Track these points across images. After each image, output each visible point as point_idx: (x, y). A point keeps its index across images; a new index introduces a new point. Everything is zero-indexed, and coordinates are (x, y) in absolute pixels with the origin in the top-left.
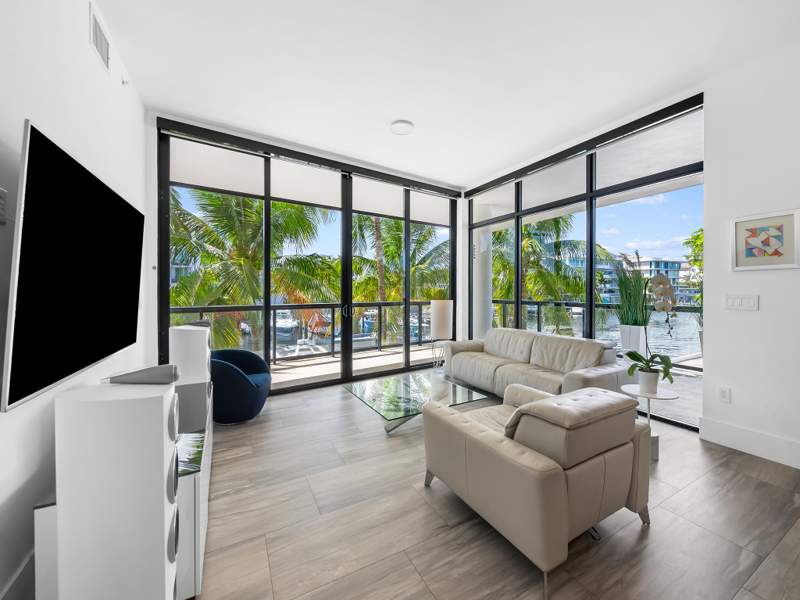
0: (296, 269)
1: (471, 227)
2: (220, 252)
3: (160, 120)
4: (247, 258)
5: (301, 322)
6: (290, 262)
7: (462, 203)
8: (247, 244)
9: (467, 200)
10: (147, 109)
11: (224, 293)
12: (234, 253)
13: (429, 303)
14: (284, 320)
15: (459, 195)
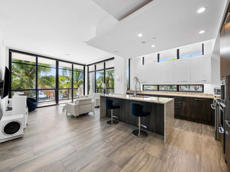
0: (45, 80)
1: (88, 72)
2: (19, 74)
3: (9, 49)
4: (28, 76)
5: (48, 96)
6: (43, 78)
7: (86, 67)
8: (28, 72)
9: (87, 67)
10: (6, 47)
11: (21, 86)
12: (24, 74)
13: (78, 89)
14: (41, 95)
15: (85, 66)
